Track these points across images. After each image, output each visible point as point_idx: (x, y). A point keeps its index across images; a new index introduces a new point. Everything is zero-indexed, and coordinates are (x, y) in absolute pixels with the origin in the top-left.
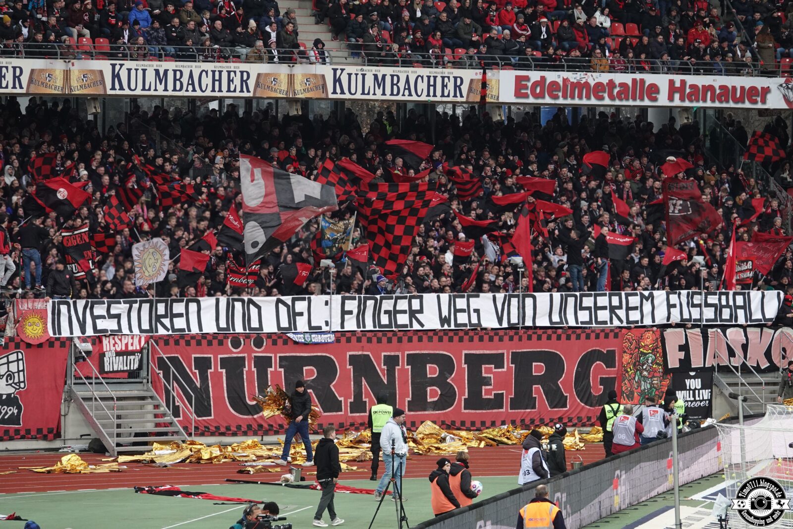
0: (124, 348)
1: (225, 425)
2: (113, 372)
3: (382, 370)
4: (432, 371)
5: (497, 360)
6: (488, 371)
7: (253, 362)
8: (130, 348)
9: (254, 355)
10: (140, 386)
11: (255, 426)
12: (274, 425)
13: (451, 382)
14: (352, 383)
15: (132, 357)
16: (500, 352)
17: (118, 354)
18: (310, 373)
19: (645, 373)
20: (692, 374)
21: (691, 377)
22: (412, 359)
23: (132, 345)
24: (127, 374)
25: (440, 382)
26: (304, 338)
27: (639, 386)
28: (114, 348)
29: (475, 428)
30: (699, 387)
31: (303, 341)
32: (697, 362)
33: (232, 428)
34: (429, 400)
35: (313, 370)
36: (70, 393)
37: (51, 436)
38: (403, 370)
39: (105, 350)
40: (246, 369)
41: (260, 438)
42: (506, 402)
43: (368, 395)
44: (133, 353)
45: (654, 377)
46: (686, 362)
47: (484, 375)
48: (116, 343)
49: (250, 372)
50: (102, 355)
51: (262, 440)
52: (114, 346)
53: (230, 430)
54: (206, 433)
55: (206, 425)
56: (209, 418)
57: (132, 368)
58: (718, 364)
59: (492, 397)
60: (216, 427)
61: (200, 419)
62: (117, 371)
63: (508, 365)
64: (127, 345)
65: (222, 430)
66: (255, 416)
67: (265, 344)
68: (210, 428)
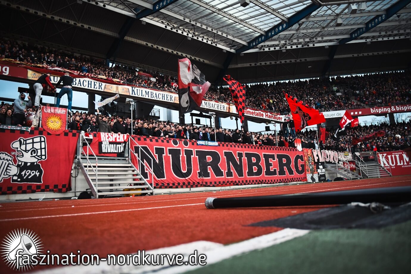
0: (114, 140)
1: (172, 182)
2: (108, 153)
3: (237, 159)
4: (254, 160)
5: (273, 157)
6: (271, 161)
7: (184, 152)
8: (118, 140)
9: (184, 149)
10: (124, 162)
11: (186, 183)
12: (195, 182)
13: (260, 165)
14: (226, 164)
15: (119, 146)
16: (273, 154)
17: (111, 143)
18: (209, 159)
19: (310, 163)
20: (320, 164)
21: (320, 165)
22: (247, 155)
23: (119, 139)
24: (117, 154)
25: (257, 164)
26: (205, 143)
27: (310, 167)
28: (108, 140)
29: (269, 183)
30: (322, 168)
31: (205, 144)
32: (321, 161)
33: (175, 184)
34: (254, 171)
35: (210, 157)
36: (79, 164)
37: (64, 189)
38: (244, 159)
39: (102, 140)
40: (181, 155)
41: (189, 189)
42: (277, 173)
43: (233, 169)
44: (120, 143)
45: (313, 164)
46: (318, 160)
47: (270, 162)
48: (109, 137)
49: (183, 157)
50: (101, 143)
51: (190, 190)
52: (108, 138)
53: (175, 185)
54: (162, 187)
55: (163, 182)
56: (164, 179)
57: (119, 152)
58: (325, 161)
59: (273, 171)
60: (167, 184)
61: (159, 179)
62: (110, 153)
63: (276, 159)
64: (116, 139)
65: (171, 185)
66: (186, 178)
67: (189, 144)
68: (165, 184)
